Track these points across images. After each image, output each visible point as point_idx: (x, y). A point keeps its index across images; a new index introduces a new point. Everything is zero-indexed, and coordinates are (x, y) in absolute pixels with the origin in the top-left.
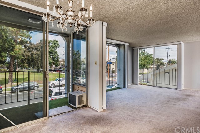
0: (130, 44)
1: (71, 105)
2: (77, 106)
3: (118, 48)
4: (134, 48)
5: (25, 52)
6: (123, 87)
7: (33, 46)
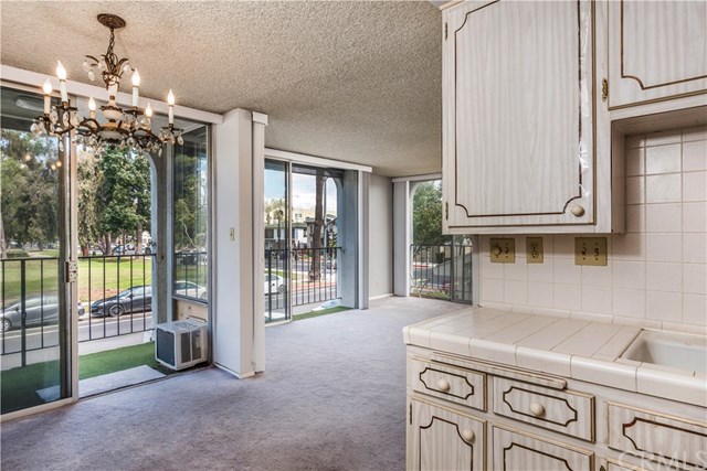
0: (374, 168)
1: (162, 362)
2: (178, 364)
3: (338, 180)
4: (394, 181)
6: (353, 306)
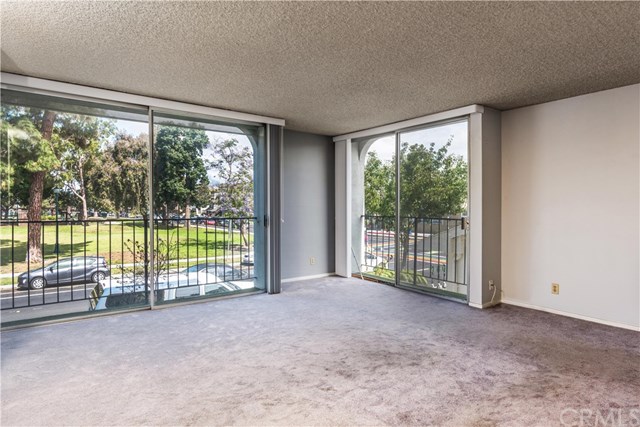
4: (335, 139)
5: (104, 161)
7: (127, 144)
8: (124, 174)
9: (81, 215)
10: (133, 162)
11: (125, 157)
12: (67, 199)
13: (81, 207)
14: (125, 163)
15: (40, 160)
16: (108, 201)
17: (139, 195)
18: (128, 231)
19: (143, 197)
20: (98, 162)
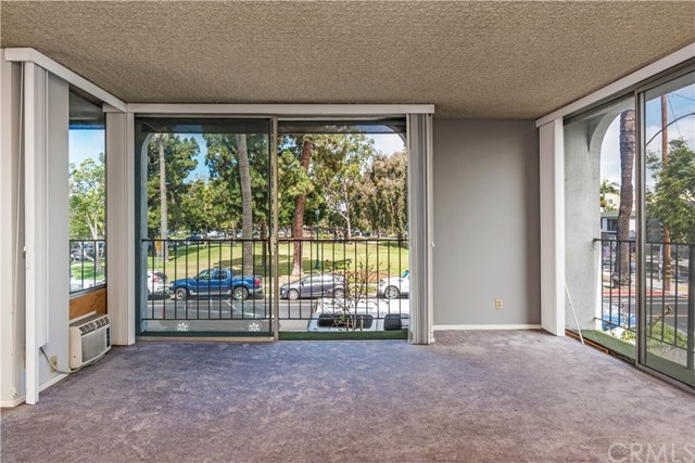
5: (363, 183)
7: (382, 165)
8: (379, 194)
9: (346, 234)
10: (387, 182)
11: (380, 178)
12: (336, 220)
13: (346, 227)
14: (379, 184)
15: (298, 185)
16: (366, 222)
17: (392, 215)
18: (384, 250)
19: (396, 217)
20: (358, 185)
